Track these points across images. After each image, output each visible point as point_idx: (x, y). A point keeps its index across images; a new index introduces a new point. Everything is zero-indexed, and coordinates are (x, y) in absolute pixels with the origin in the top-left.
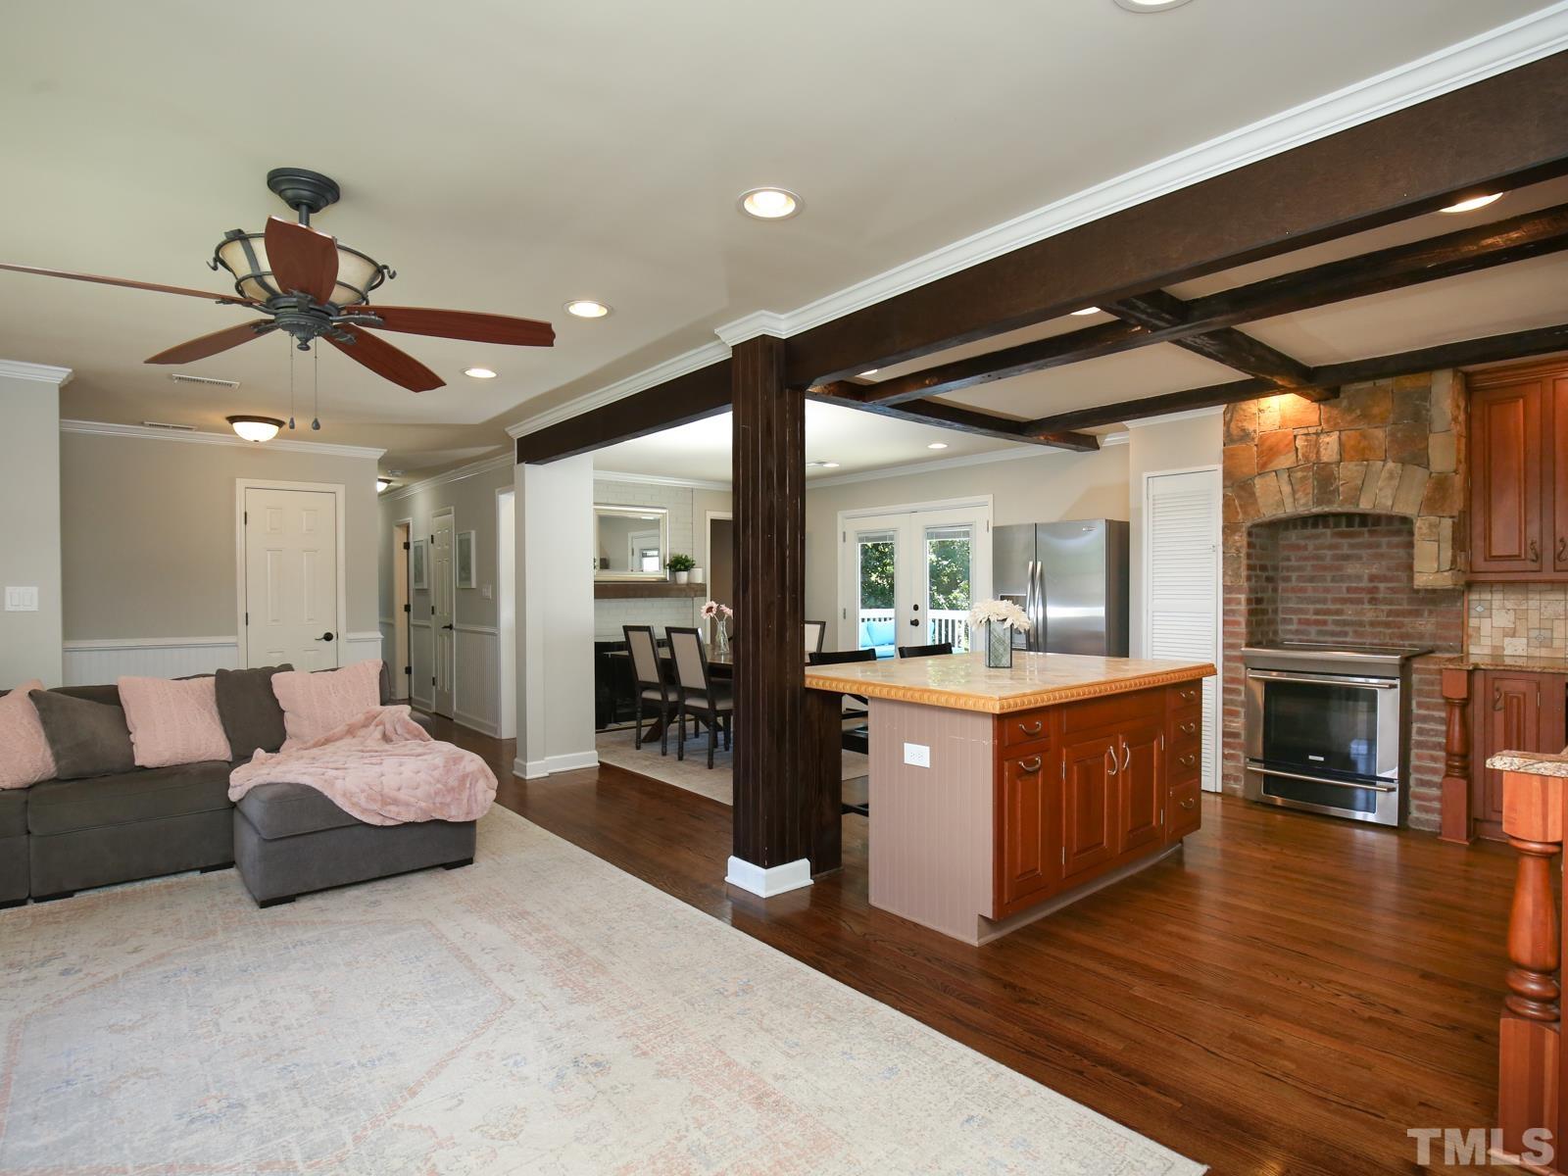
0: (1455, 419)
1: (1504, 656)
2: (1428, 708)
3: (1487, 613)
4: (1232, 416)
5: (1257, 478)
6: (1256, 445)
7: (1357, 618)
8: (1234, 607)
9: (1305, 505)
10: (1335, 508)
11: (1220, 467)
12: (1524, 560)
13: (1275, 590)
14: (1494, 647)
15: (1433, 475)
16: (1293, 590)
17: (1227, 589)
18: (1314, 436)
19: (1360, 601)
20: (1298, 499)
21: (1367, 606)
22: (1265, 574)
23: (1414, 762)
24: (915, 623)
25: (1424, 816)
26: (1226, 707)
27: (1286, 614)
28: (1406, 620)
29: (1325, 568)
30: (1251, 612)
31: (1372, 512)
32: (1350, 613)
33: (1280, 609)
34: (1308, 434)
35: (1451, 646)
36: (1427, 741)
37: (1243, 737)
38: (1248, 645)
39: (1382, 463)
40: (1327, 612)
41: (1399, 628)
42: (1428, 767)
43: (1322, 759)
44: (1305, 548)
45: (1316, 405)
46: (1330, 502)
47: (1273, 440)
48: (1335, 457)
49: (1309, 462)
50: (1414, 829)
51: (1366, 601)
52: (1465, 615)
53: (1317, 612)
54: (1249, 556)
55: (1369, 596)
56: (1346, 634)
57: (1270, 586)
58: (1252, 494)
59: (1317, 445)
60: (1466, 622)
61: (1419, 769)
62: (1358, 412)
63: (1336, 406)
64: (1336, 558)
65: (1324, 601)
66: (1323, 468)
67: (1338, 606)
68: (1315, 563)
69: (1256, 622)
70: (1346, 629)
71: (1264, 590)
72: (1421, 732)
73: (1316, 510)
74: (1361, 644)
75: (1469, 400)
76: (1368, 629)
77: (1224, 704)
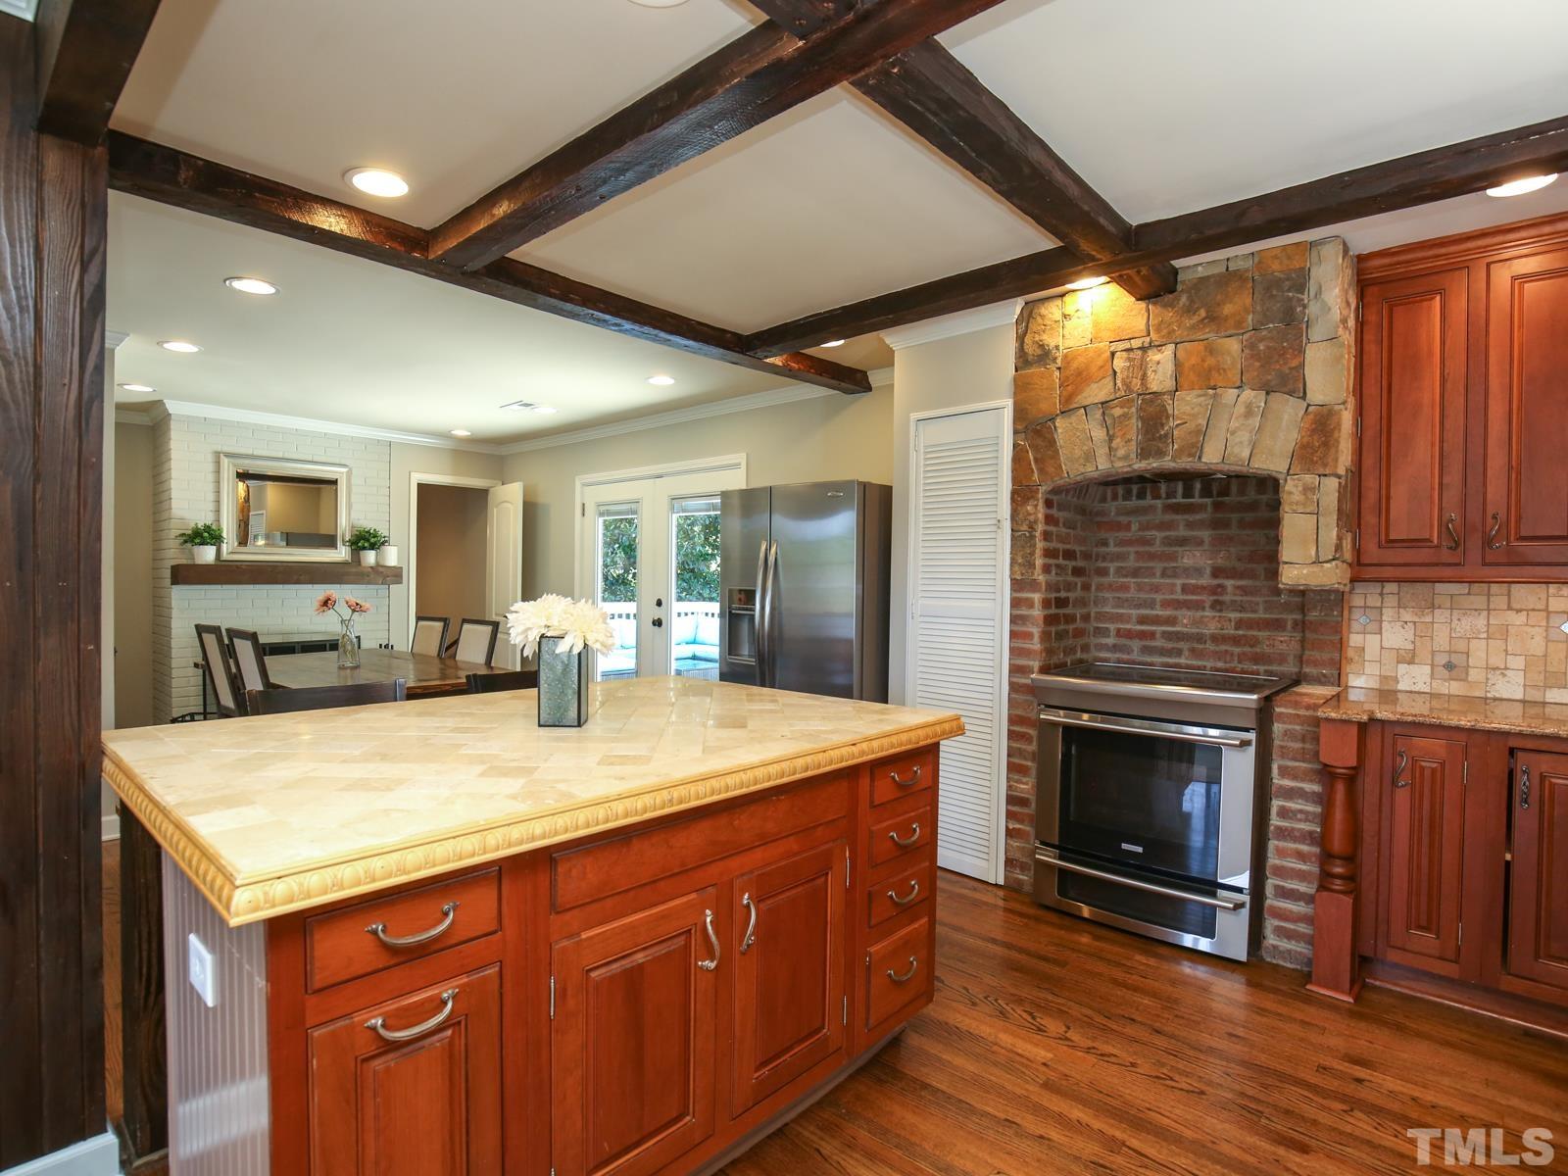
0: (1344, 321)
1: (1396, 692)
2: (1295, 778)
3: (1373, 626)
4: (1027, 327)
5: (1058, 418)
6: (1059, 368)
7: (1195, 630)
8: (1024, 612)
9: (1126, 457)
10: (1167, 463)
11: (1008, 404)
12: (1436, 547)
13: (1086, 587)
14: (1384, 678)
15: (1311, 409)
16: (1110, 587)
17: (1017, 585)
18: (1140, 352)
19: (1198, 606)
20: (1116, 450)
21: (1208, 613)
22: (1071, 564)
23: (1273, 860)
24: (658, 623)
25: (1285, 945)
26: (1012, 760)
27: (1101, 621)
28: (1261, 634)
29: (1152, 557)
30: (1049, 620)
31: (1220, 467)
32: (1185, 620)
33: (1092, 615)
34: (1130, 350)
35: (1324, 675)
36: (1293, 829)
37: (1033, 805)
38: (1044, 670)
39: (1236, 391)
40: (1156, 620)
41: (1251, 646)
42: (1292, 869)
43: (1140, 850)
44: (1128, 527)
45: (1142, 305)
46: (1160, 453)
47: (1081, 359)
48: (1170, 384)
49: (1131, 391)
50: (1269, 963)
51: (1207, 605)
52: (1345, 628)
53: (1142, 620)
54: (1046, 536)
55: (1212, 598)
56: (1179, 653)
57: (1079, 581)
58: (1052, 443)
59: (1143, 366)
60: (1345, 638)
61: (1280, 872)
62: (1203, 313)
63: (1171, 305)
64: (1169, 542)
65: (1151, 605)
66: (1152, 401)
67: (1168, 612)
68: (1141, 549)
69: (1056, 633)
70: (1181, 645)
71: (1069, 587)
72: (1284, 813)
73: (1140, 466)
74: (1199, 668)
75: (1361, 296)
76: (1210, 646)
77: (1009, 755)
